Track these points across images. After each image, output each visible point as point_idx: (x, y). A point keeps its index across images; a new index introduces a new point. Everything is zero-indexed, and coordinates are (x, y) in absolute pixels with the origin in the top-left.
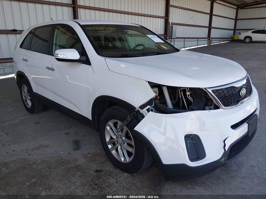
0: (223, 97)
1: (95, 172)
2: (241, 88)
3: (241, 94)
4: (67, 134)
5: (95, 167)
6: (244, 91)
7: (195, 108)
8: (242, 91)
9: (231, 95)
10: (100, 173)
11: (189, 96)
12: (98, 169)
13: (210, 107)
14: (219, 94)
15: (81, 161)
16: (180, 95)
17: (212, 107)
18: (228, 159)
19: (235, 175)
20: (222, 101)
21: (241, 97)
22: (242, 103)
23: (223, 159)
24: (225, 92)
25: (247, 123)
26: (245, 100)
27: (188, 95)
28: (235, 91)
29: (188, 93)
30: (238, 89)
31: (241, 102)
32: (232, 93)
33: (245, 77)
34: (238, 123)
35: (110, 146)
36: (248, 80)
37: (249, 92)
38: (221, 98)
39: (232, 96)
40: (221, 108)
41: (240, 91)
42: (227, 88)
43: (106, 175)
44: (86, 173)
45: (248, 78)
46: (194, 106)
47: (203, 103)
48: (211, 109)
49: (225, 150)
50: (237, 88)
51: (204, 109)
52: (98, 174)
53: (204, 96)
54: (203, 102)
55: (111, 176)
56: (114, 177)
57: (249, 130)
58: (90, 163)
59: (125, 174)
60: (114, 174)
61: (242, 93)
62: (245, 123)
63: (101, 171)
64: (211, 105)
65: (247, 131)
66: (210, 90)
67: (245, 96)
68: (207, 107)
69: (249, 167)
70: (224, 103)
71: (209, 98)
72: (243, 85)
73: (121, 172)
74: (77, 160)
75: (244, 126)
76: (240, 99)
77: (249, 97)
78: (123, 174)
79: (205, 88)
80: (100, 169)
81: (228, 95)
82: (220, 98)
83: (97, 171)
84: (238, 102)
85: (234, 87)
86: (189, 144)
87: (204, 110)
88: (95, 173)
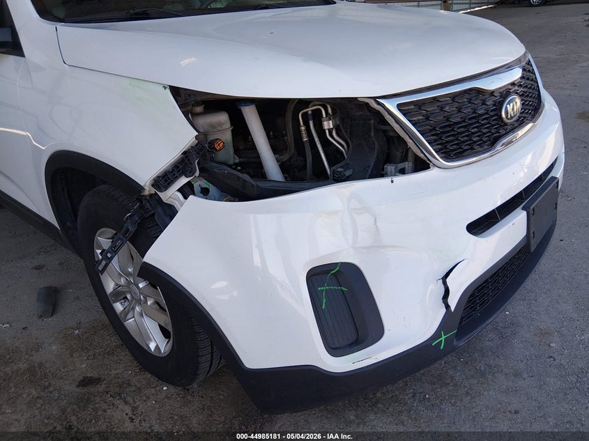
0: (440, 128)
1: (78, 386)
2: (505, 94)
3: (503, 115)
4: (38, 268)
5: (83, 367)
6: (514, 106)
7: (348, 173)
8: (509, 103)
9: (470, 119)
10: (92, 389)
11: (334, 133)
12: (89, 375)
13: (401, 166)
14: (427, 119)
15: (52, 350)
16: (304, 132)
17: (408, 165)
18: (459, 336)
19: (490, 366)
20: (435, 141)
21: (506, 124)
22: (510, 142)
23: (443, 338)
24: (447, 109)
25: (523, 209)
26: (521, 133)
27: (329, 130)
28: (484, 104)
29: (328, 125)
30: (494, 99)
31: (505, 140)
32: (474, 112)
33: (518, 61)
34: (493, 211)
35: (119, 307)
36: (527, 70)
37: (532, 109)
38: (434, 129)
39: (474, 121)
40: (434, 165)
41: (501, 104)
42: (454, 97)
43: (107, 392)
44: (51, 389)
45: (529, 63)
46: (346, 167)
47: (376, 152)
48: (402, 172)
49: (447, 307)
50: (492, 93)
51: (378, 173)
52: (85, 390)
53: (377, 130)
54: (373, 149)
55: (121, 398)
56: (129, 399)
57: (532, 232)
58: (72, 356)
59: (165, 388)
60: (132, 389)
61: (507, 113)
62: (519, 210)
63: (97, 381)
64: (404, 159)
65: (524, 233)
66: (391, 106)
67: (521, 122)
68: (390, 168)
69: (535, 335)
70: (446, 147)
71: (391, 134)
72: (513, 84)
73: (154, 379)
74: (38, 347)
75: (515, 221)
76: (502, 131)
77: (530, 125)
78: (158, 388)
79: (375, 98)
80: (95, 375)
81: (458, 120)
82: (431, 131)
83: (86, 382)
84: (493, 142)
85: (479, 91)
86: (327, 297)
87: (382, 176)
88: (78, 390)
